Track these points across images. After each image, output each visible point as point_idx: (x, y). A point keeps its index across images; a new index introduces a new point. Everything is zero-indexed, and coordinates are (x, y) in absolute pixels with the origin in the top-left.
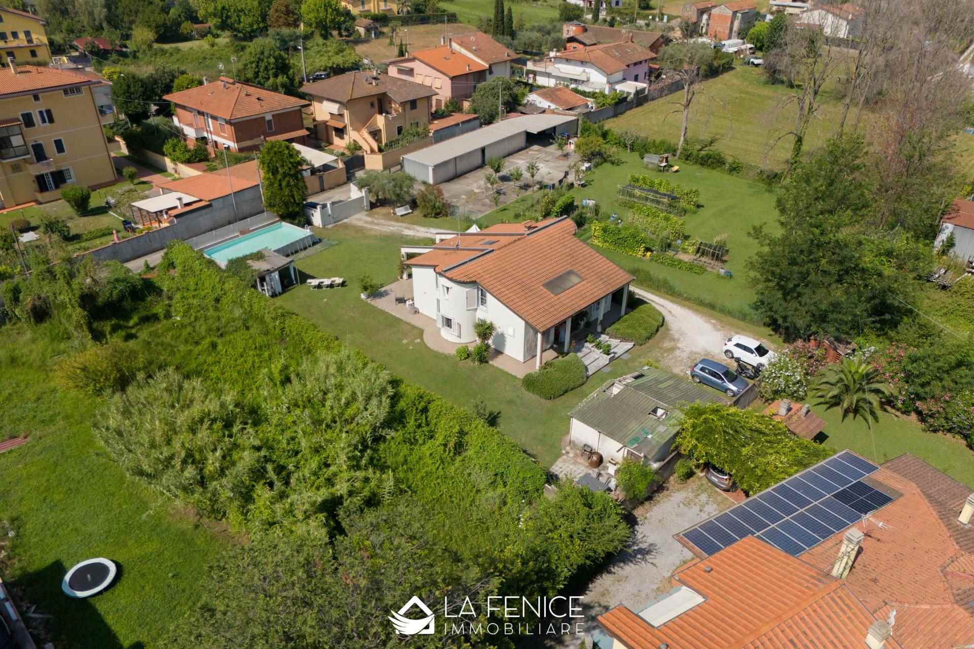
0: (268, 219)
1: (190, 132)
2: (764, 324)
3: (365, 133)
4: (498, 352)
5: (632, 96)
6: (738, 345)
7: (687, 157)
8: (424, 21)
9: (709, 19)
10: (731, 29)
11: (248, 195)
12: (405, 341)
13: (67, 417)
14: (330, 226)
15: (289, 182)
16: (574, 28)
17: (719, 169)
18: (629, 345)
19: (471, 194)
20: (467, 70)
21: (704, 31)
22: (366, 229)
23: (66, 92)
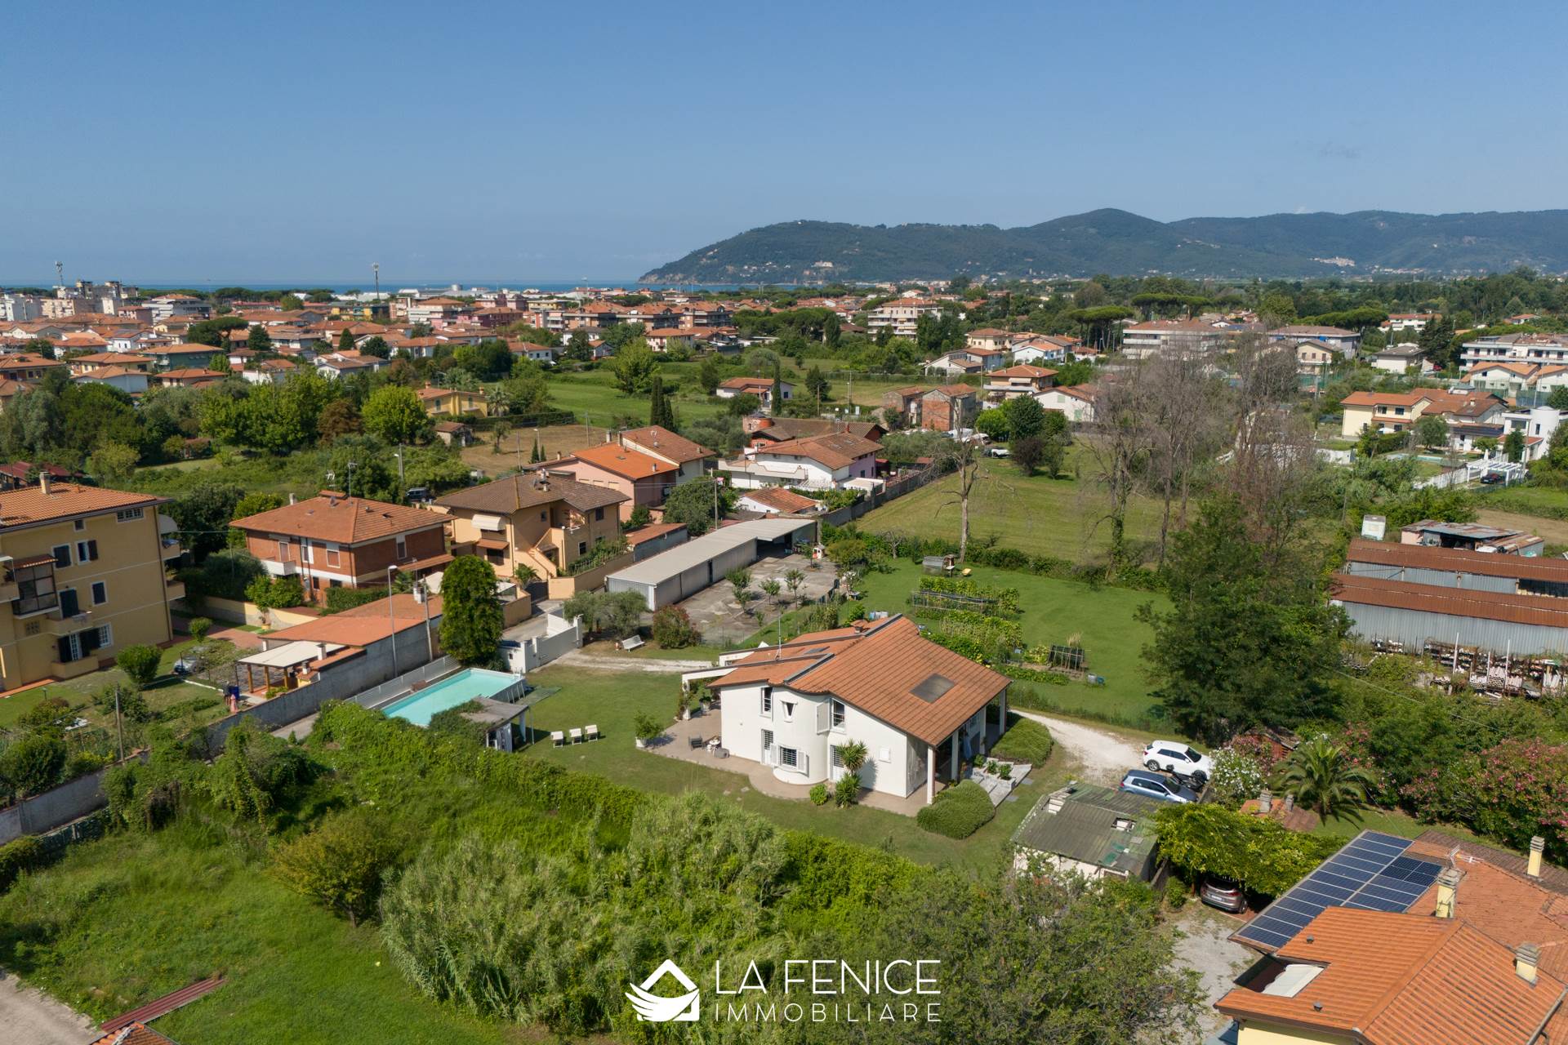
0: (447, 666)
1: (275, 568)
2: (1176, 732)
3: (536, 553)
4: (868, 790)
5: (869, 494)
6: (1163, 752)
7: (974, 557)
8: (530, 423)
9: (920, 406)
10: (951, 418)
11: (411, 638)
12: (726, 793)
13: (272, 943)
14: (536, 671)
15: (484, 611)
16: (758, 421)
17: (1021, 569)
18: (1026, 768)
19: (711, 618)
20: (653, 471)
21: (914, 422)
22: (590, 669)
23: (120, 516)
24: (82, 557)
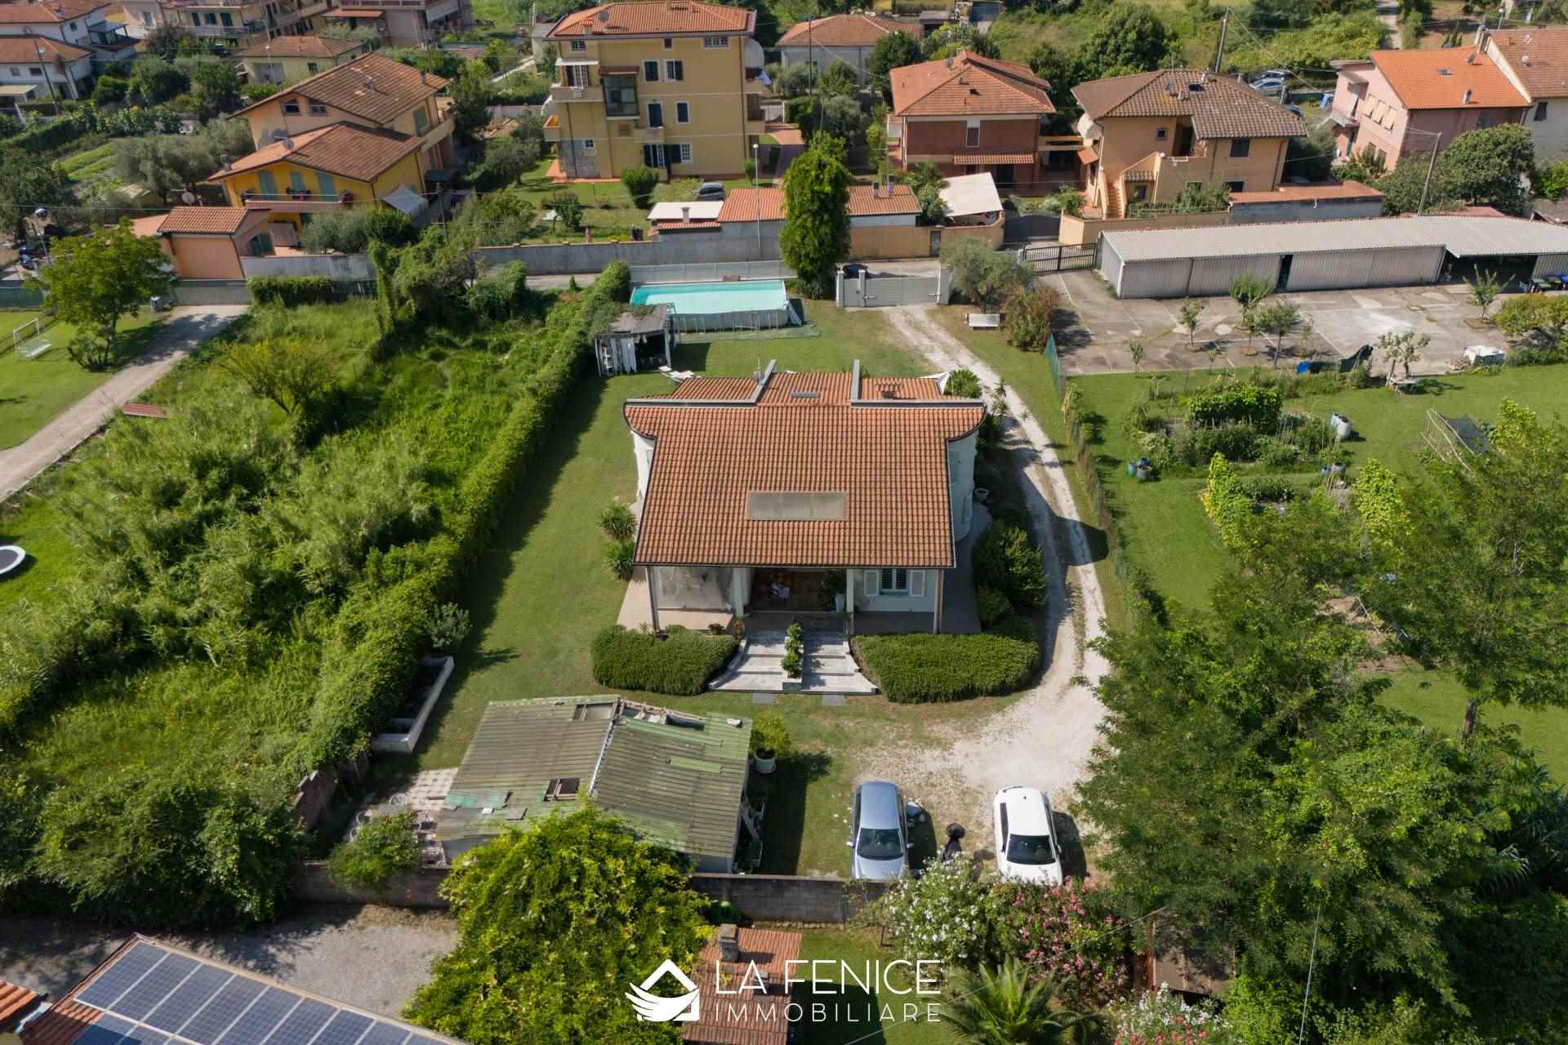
3: (1120, 180)
18: (864, 685)
20: (1461, 102)
23: (707, 42)
24: (671, 76)
